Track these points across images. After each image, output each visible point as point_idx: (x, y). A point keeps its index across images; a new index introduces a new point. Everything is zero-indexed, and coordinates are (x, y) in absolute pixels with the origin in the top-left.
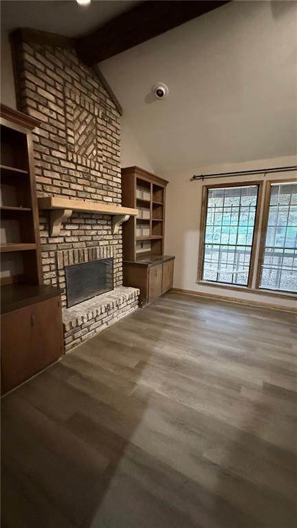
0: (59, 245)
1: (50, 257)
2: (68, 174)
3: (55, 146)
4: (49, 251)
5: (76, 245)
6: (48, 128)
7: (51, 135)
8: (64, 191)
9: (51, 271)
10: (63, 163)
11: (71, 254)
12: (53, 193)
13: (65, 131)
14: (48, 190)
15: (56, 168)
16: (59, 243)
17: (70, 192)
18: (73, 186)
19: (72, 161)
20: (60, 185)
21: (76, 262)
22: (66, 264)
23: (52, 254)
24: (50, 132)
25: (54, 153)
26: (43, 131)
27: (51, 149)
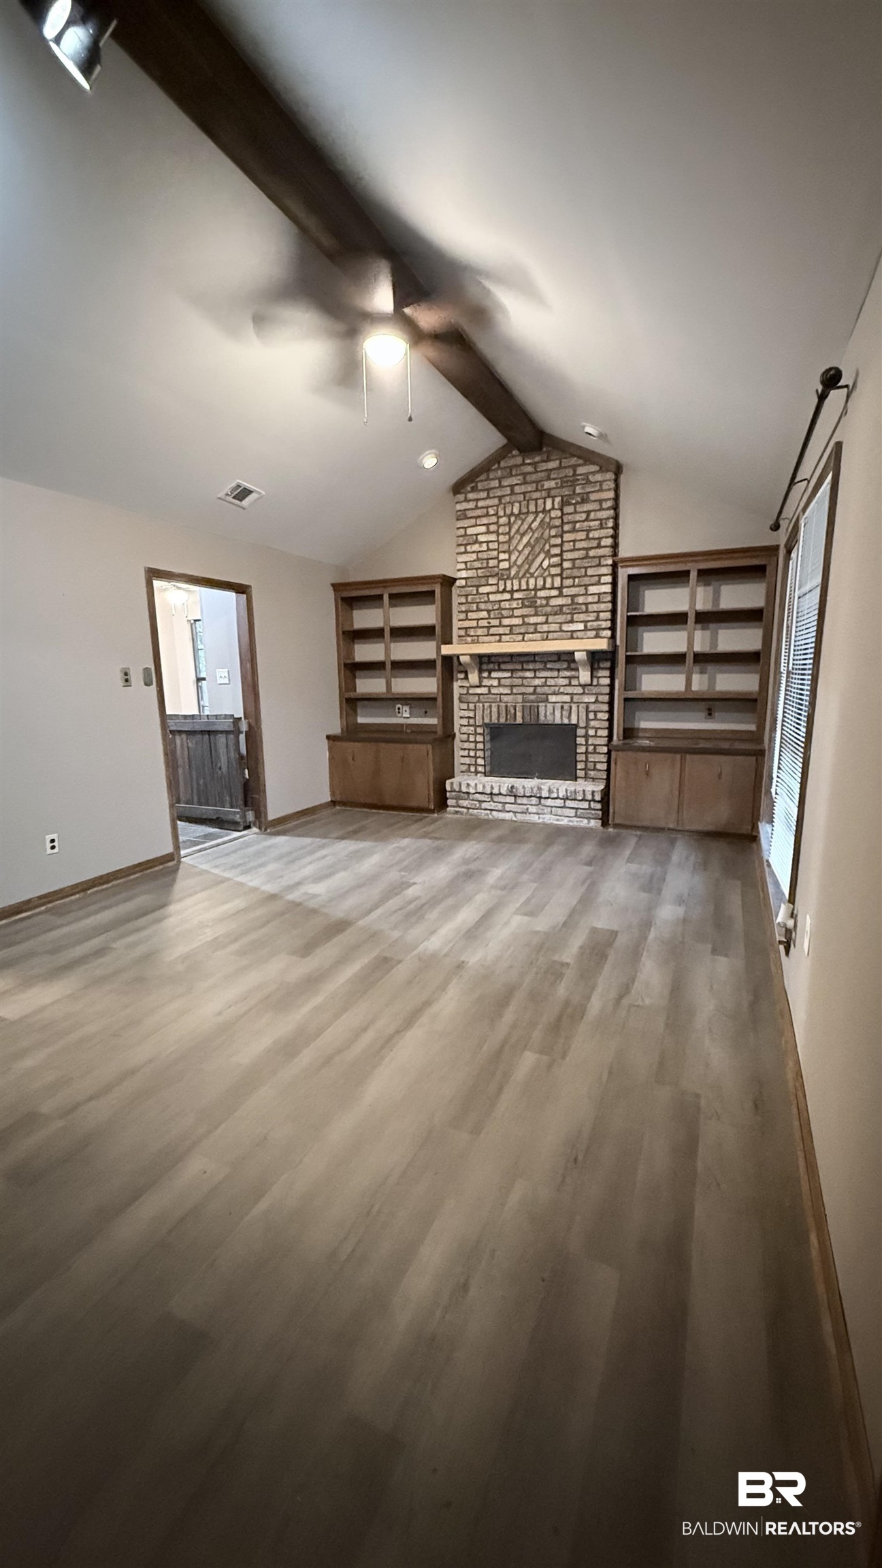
0: (481, 697)
1: (468, 709)
2: (500, 608)
3: (483, 581)
4: (468, 703)
5: (505, 698)
6: (477, 564)
7: (479, 571)
8: (492, 631)
9: (469, 725)
10: (492, 598)
11: (494, 709)
12: (478, 636)
13: (497, 558)
14: (472, 633)
15: (482, 606)
16: (482, 694)
17: (501, 630)
18: (506, 622)
19: (504, 591)
20: (487, 625)
21: (502, 720)
22: (487, 720)
23: (472, 706)
24: (477, 569)
25: (482, 590)
26: (469, 571)
27: (478, 587)
